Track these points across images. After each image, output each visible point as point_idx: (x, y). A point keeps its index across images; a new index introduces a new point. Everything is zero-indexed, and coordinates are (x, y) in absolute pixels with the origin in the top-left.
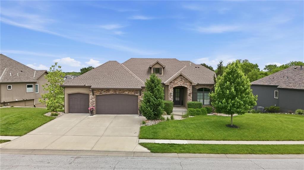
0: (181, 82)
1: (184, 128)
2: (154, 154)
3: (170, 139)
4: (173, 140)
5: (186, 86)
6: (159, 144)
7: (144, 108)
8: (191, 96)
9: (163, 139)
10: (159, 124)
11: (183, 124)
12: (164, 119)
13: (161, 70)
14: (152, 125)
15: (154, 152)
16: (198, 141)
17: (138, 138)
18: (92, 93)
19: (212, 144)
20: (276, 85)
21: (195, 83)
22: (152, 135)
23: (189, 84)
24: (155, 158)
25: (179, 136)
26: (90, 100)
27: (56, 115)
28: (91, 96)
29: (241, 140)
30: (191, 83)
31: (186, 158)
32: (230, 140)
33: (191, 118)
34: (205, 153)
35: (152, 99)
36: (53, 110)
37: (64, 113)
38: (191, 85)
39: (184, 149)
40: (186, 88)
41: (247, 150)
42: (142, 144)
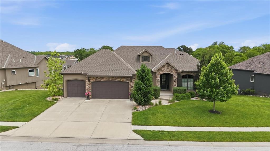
0: (168, 69)
1: (171, 114)
2: (147, 142)
3: (160, 126)
4: (162, 126)
5: (172, 73)
6: (150, 131)
7: (136, 95)
8: (177, 82)
9: (153, 126)
10: (149, 110)
11: (170, 110)
12: (152, 104)
13: (149, 58)
14: (143, 110)
15: (147, 140)
16: (185, 127)
17: (131, 124)
18: (88, 80)
19: (198, 132)
20: (252, 70)
21: (180, 70)
22: (144, 121)
23: (175, 71)
24: (148, 146)
25: (167, 122)
26: (86, 86)
27: (57, 100)
28: (87, 83)
29: (223, 127)
30: (177, 70)
31: (176, 146)
32: (214, 127)
33: (177, 102)
34: (192, 141)
35: (142, 88)
36: (53, 95)
37: (64, 97)
38: (176, 72)
39: (173, 136)
40: (172, 75)
41: (230, 138)
42: (135, 131)
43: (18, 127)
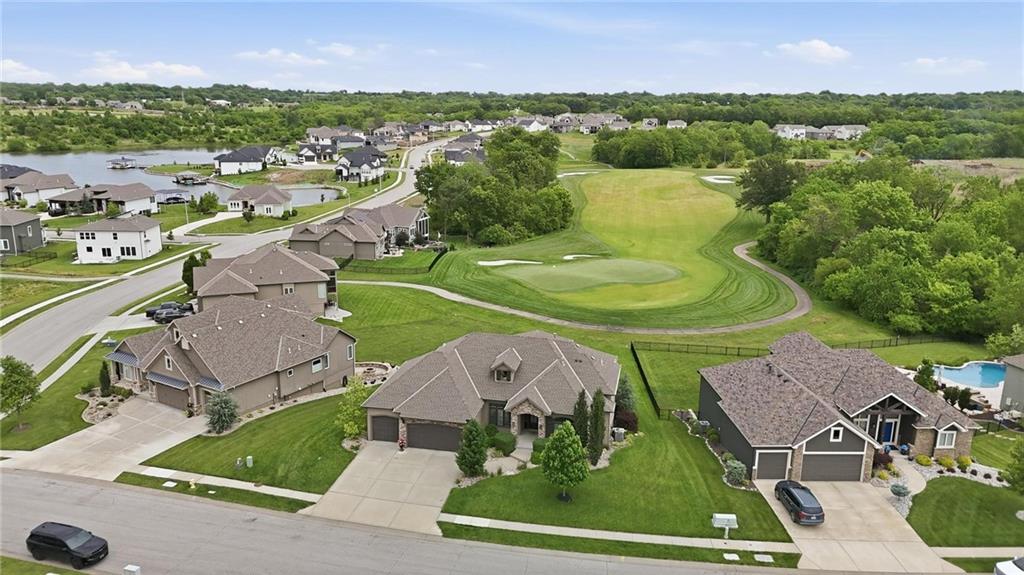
0: (529, 408)
2: (444, 539)
3: (473, 516)
4: (475, 518)
5: (536, 415)
6: (458, 523)
8: (544, 430)
9: (465, 516)
10: (476, 485)
13: (510, 375)
14: (468, 486)
15: (446, 537)
16: (502, 521)
17: (441, 510)
18: (401, 421)
20: (719, 396)
22: (458, 507)
23: (540, 412)
26: (400, 430)
27: (357, 448)
28: (401, 424)
30: (543, 412)
33: (529, 470)
37: (367, 440)
38: (542, 415)
40: (537, 418)
42: (440, 524)
43: (314, 503)
